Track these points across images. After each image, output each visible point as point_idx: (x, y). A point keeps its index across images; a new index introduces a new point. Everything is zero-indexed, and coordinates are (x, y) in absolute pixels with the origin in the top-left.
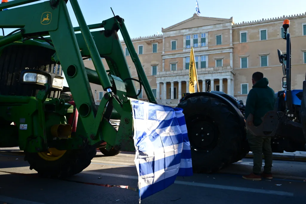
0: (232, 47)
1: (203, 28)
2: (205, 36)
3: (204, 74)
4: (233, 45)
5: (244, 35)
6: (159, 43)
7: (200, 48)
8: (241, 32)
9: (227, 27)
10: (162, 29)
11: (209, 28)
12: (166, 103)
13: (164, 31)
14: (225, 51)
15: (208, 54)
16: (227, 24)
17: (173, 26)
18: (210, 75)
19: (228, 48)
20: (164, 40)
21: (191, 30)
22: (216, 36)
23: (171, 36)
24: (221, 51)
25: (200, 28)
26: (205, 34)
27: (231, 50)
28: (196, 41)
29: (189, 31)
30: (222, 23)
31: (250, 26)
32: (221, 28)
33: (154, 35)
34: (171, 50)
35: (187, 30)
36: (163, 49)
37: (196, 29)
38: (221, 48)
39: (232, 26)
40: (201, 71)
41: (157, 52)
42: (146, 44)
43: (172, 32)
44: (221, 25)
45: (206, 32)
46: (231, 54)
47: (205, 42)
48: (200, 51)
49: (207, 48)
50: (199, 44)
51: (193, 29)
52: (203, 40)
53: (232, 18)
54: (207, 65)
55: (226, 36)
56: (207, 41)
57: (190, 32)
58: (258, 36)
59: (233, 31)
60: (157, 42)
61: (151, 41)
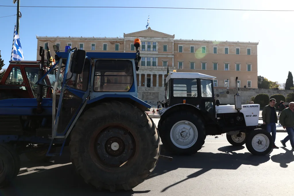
0: (174, 54)
1: (155, 38)
2: (155, 44)
3: (158, 70)
4: (174, 53)
5: (181, 48)
6: (120, 44)
7: (152, 52)
8: (179, 45)
9: (171, 40)
10: (124, 34)
11: (159, 39)
12: (145, 90)
13: (125, 35)
14: (169, 56)
15: (158, 56)
16: (171, 39)
17: (132, 33)
18: (162, 71)
19: (171, 55)
20: (125, 42)
21: (146, 39)
22: (163, 45)
23: (131, 40)
24: (167, 56)
25: (152, 38)
26: (155, 43)
27: (173, 56)
28: (149, 47)
29: (144, 38)
30: (168, 38)
31: (185, 42)
32: (167, 41)
33: (117, 37)
34: (131, 50)
35: (143, 38)
36: (125, 49)
37: (149, 38)
38: (166, 54)
39: (174, 40)
40: (156, 68)
41: (119, 50)
42: (110, 43)
43: (131, 38)
44: (167, 39)
45: (157, 42)
46: (173, 59)
47: (155, 48)
48: (152, 54)
49: (157, 52)
50: (152, 49)
51: (148, 38)
52: (154, 47)
53: (174, 35)
54: (157, 64)
55: (170, 47)
56: (157, 48)
57: (145, 40)
58: (189, 49)
59: (174, 44)
60: (119, 43)
61: (114, 41)
